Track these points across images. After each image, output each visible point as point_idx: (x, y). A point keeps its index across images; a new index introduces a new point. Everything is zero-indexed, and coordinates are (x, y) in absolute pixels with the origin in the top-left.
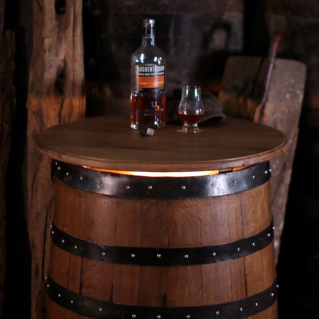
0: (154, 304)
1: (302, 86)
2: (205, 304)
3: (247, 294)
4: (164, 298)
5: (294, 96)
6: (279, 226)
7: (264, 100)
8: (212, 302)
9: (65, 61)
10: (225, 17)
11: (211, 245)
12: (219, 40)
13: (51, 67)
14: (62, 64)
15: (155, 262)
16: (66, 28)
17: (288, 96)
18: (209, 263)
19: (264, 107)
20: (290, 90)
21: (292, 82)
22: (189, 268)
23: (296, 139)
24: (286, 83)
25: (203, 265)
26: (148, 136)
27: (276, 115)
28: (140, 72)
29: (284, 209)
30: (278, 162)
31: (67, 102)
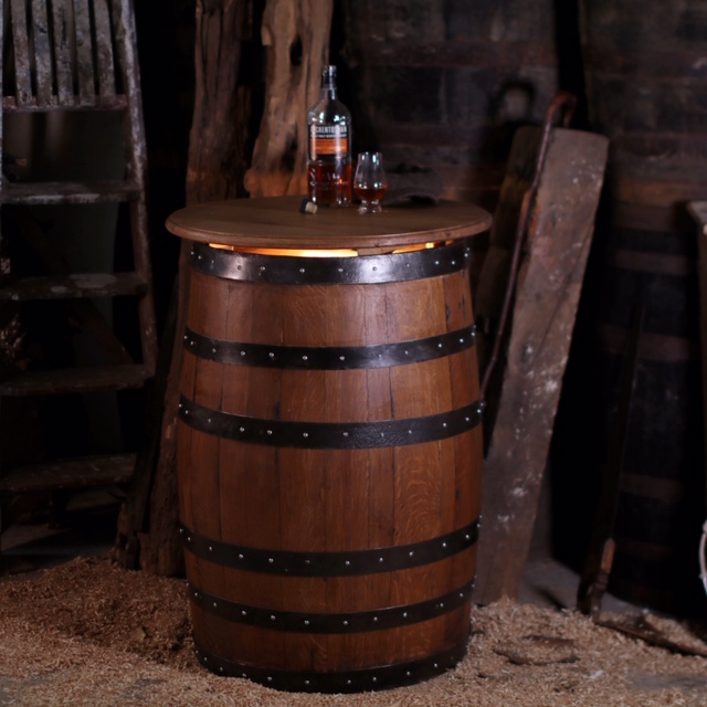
0: (265, 417)
1: (601, 168)
2: (328, 420)
3: (393, 416)
4: (277, 410)
5: (586, 181)
6: (560, 360)
7: (535, 184)
8: (338, 420)
9: (296, 128)
10: (524, 73)
11: (337, 346)
12: (514, 104)
13: (276, 135)
14: (292, 131)
15: (268, 363)
16: (298, 83)
17: (575, 181)
18: (335, 369)
19: (535, 194)
20: (580, 172)
21: (584, 161)
22: (309, 372)
23: (589, 241)
24: (573, 163)
25: (327, 371)
26: (310, 213)
27: (554, 207)
28: (318, 134)
29: (569, 338)
30: (557, 272)
31: (293, 181)
